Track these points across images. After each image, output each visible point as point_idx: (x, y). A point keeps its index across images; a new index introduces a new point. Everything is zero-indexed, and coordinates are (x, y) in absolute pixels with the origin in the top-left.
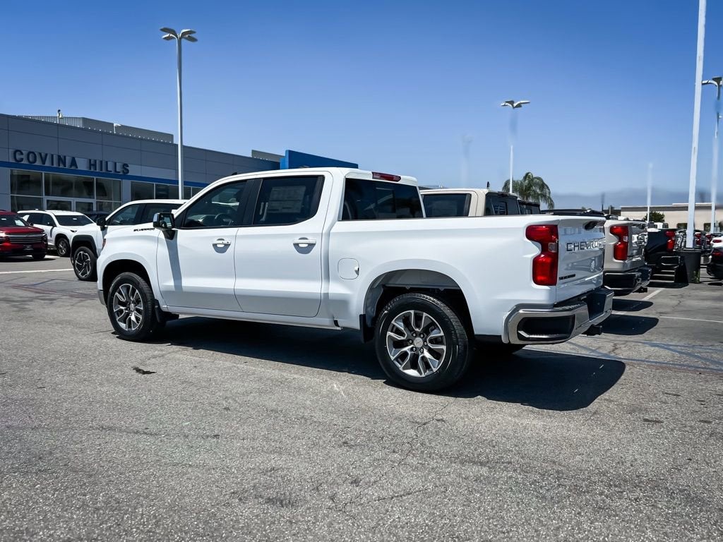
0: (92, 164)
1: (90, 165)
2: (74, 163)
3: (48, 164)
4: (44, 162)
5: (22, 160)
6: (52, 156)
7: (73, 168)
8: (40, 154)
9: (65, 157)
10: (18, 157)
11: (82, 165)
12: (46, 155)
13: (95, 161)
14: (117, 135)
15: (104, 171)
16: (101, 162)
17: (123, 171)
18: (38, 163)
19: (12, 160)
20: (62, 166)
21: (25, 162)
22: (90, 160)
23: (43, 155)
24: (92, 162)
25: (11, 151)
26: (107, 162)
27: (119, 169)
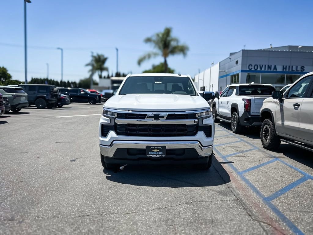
0: (284, 68)
1: (283, 68)
2: (275, 68)
3: (263, 69)
4: (261, 68)
5: (252, 68)
6: (265, 66)
7: (275, 70)
8: (260, 65)
9: (271, 66)
10: (250, 67)
11: (279, 69)
12: (263, 66)
13: (286, 66)
14: (300, 52)
15: (290, 70)
16: (289, 67)
17: (301, 70)
18: (259, 69)
19: (248, 69)
20: (269, 70)
21: (253, 69)
22: (283, 66)
23: (261, 66)
24: (285, 67)
25: (248, 65)
26: (292, 67)
27: (299, 69)
